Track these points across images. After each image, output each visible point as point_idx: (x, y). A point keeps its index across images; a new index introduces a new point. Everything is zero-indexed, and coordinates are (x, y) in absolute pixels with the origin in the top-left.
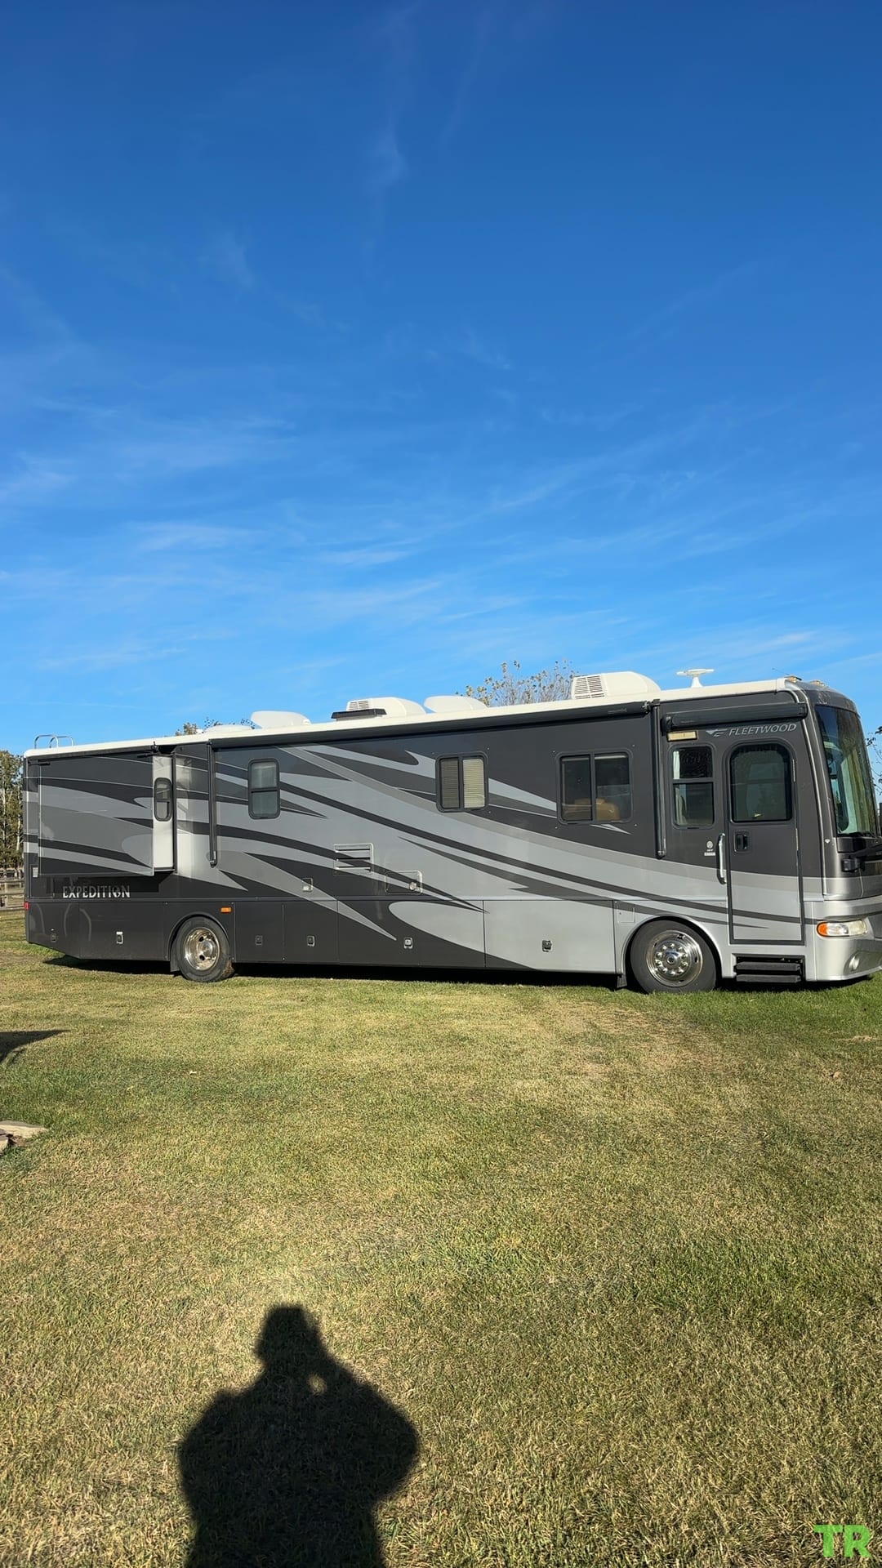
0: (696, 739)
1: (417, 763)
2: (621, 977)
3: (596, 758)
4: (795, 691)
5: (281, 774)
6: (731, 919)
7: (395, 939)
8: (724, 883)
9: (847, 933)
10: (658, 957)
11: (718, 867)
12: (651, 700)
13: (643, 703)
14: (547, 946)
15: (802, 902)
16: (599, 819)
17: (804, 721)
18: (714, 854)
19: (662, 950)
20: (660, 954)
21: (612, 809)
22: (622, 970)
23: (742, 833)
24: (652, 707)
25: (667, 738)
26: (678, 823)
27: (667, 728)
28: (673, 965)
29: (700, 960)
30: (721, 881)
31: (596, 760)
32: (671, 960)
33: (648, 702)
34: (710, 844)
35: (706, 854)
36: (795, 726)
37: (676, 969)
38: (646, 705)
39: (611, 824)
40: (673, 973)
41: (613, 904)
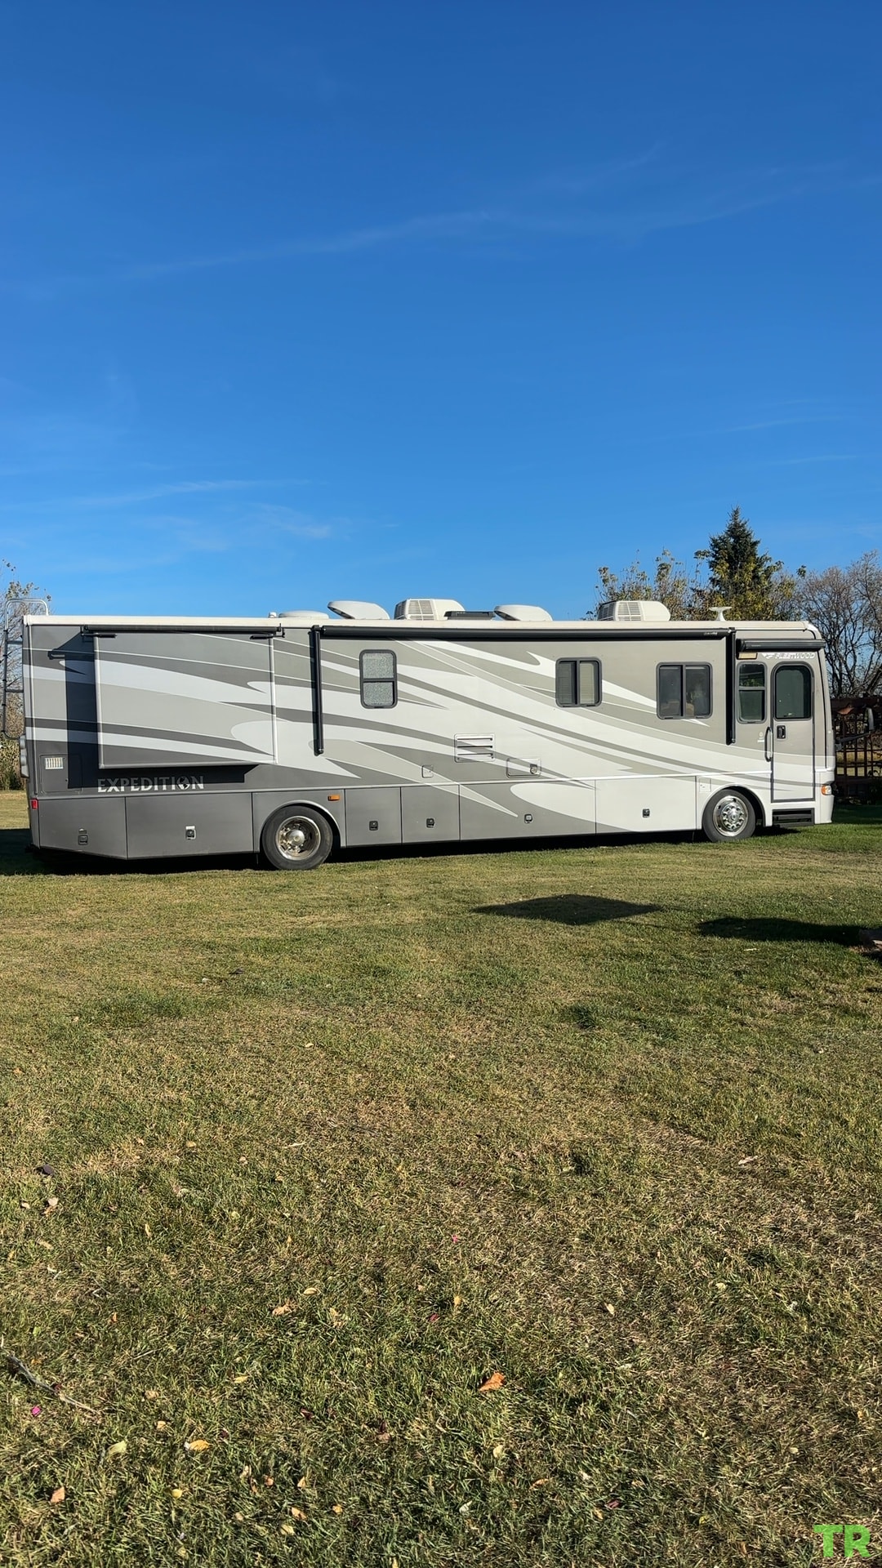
0: (755, 659)
1: (539, 664)
2: (698, 832)
5: (398, 666)
6: (772, 786)
7: (517, 816)
11: (766, 750)
14: (646, 814)
15: (814, 772)
16: (686, 715)
22: (700, 827)
23: (781, 727)
25: (737, 656)
27: (740, 648)
29: (747, 816)
30: (768, 759)
31: (687, 670)
36: (814, 655)
39: (696, 719)
41: (696, 779)
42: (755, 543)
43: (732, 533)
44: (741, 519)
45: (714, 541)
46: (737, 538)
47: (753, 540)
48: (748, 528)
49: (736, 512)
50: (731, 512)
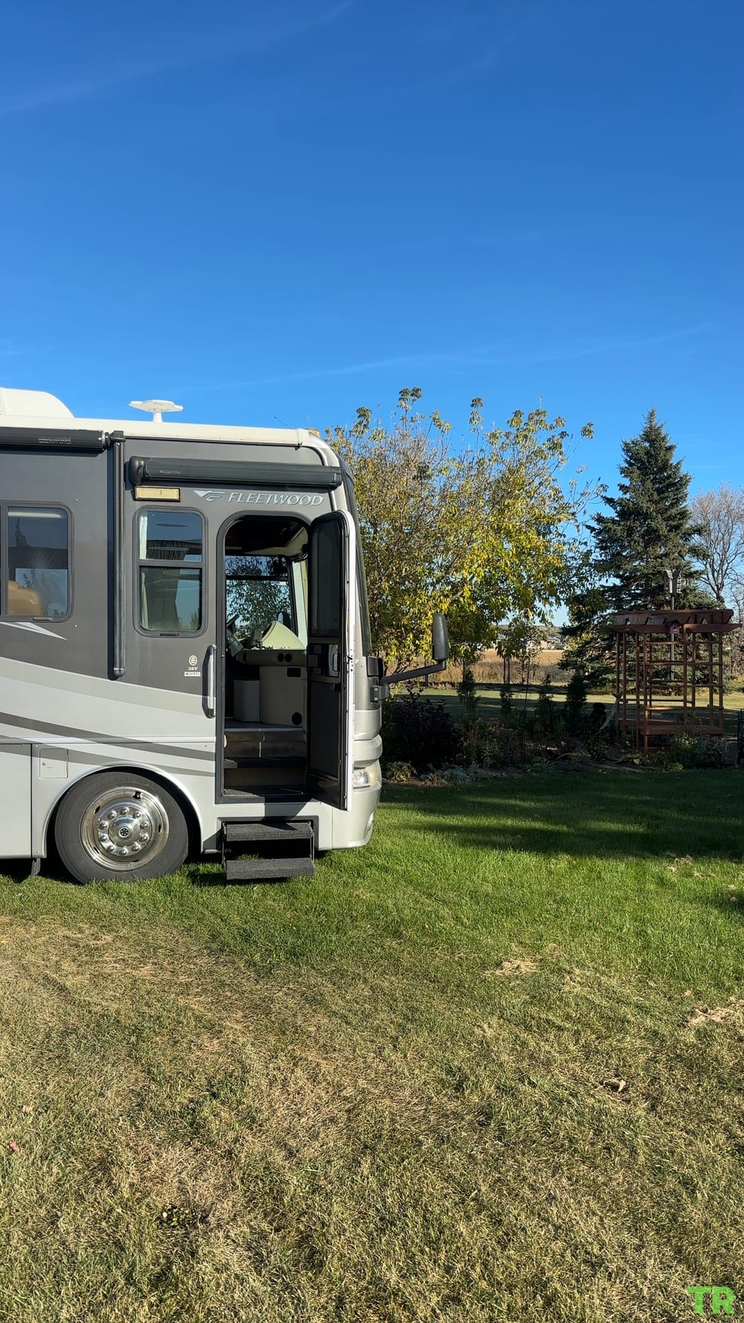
0: (179, 501)
2: (35, 861)
3: (10, 514)
4: (322, 449)
8: (212, 716)
9: (367, 782)
10: (102, 827)
11: (205, 693)
12: (110, 432)
13: (99, 433)
16: (11, 612)
17: (333, 492)
18: (199, 674)
19: (109, 817)
20: (107, 823)
21: (33, 599)
22: (41, 851)
24: (113, 442)
25: (134, 494)
26: (144, 626)
27: (135, 477)
28: (127, 838)
29: (165, 828)
30: (208, 713)
32: (125, 832)
33: (107, 434)
34: (193, 660)
35: (187, 674)
36: (321, 499)
37: (130, 844)
38: (104, 436)
39: (34, 621)
40: (126, 850)
41: (32, 750)
42: (670, 448)
43: (647, 436)
44: (657, 422)
45: (626, 444)
46: (652, 442)
47: (668, 445)
48: (663, 432)
49: (652, 414)
50: (647, 415)
